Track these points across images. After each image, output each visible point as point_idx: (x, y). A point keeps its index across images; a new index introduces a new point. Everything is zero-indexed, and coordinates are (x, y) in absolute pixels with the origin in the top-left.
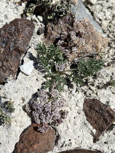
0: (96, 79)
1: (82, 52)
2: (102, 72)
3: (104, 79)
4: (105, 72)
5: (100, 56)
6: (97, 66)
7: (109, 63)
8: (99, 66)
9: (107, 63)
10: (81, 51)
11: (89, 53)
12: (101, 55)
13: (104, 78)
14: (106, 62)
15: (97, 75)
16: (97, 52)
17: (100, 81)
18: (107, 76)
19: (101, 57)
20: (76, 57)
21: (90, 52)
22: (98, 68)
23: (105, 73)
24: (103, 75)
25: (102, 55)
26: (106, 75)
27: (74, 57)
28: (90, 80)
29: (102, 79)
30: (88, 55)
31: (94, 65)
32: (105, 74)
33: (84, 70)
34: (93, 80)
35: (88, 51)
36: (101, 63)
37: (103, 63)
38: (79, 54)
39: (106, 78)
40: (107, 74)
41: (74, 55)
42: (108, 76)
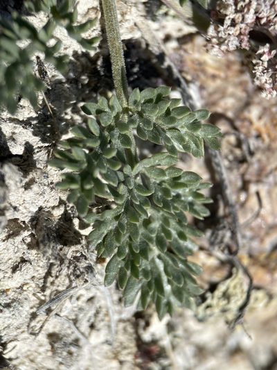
0: (30, 246)
1: (253, 143)
2: (91, 300)
3: (34, 316)
4: (92, 326)
5: (216, 278)
6: (144, 252)
7: (162, 354)
8: (146, 273)
9: (166, 342)
10: (259, 136)
11: (243, 197)
12: (222, 288)
13: (42, 316)
14: (171, 327)
15: (70, 252)
16: (246, 261)
17: (18, 278)
18: (53, 337)
19: (213, 287)
20: (214, 104)
21: (254, 200)
22: (131, 262)
23: (84, 326)
24: (68, 307)
25: (226, 296)
26: (71, 332)
27: (212, 85)
28: (27, 187)
29: (34, 301)
30: (230, 193)
31: (156, 225)
32: (75, 321)
33: (117, 143)
34: (24, 216)
35: (253, 188)
36: (168, 288)
37: (169, 304)
38: (231, 122)
39: (42, 338)
40: (76, 342)
41: (231, 90)
42: (53, 350)
